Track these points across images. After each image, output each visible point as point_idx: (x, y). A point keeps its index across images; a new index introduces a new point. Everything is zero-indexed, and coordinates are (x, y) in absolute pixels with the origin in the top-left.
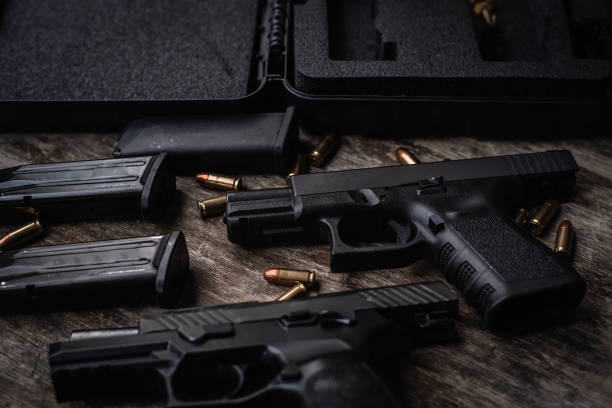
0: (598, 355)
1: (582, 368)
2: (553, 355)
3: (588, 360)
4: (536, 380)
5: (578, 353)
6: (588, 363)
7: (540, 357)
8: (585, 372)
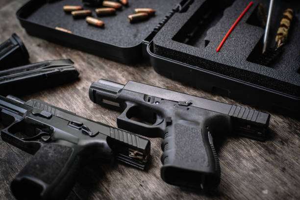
0: (277, 157)
1: (267, 161)
2: (256, 151)
3: (272, 158)
4: (241, 159)
5: (268, 154)
6: (271, 160)
7: (249, 151)
8: (267, 163)
